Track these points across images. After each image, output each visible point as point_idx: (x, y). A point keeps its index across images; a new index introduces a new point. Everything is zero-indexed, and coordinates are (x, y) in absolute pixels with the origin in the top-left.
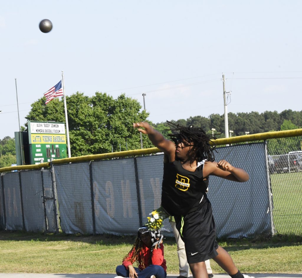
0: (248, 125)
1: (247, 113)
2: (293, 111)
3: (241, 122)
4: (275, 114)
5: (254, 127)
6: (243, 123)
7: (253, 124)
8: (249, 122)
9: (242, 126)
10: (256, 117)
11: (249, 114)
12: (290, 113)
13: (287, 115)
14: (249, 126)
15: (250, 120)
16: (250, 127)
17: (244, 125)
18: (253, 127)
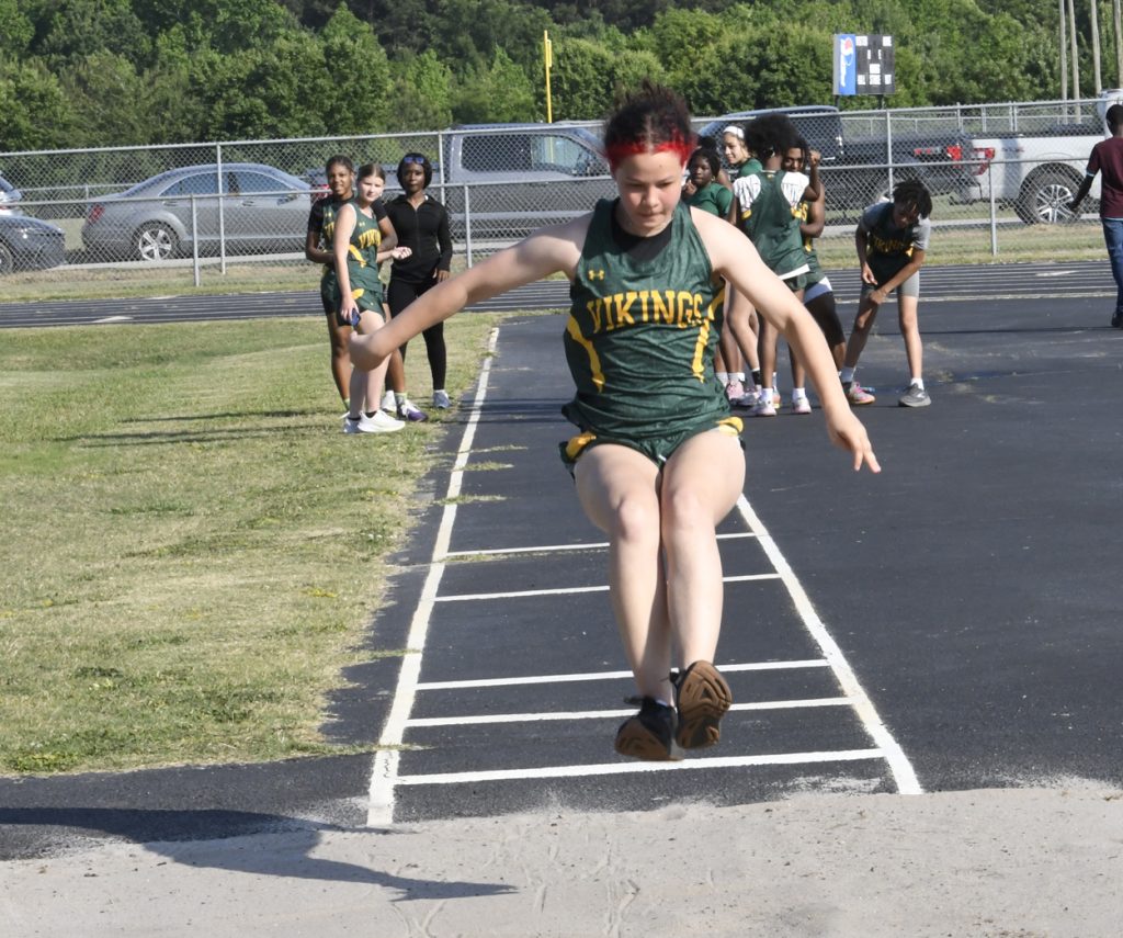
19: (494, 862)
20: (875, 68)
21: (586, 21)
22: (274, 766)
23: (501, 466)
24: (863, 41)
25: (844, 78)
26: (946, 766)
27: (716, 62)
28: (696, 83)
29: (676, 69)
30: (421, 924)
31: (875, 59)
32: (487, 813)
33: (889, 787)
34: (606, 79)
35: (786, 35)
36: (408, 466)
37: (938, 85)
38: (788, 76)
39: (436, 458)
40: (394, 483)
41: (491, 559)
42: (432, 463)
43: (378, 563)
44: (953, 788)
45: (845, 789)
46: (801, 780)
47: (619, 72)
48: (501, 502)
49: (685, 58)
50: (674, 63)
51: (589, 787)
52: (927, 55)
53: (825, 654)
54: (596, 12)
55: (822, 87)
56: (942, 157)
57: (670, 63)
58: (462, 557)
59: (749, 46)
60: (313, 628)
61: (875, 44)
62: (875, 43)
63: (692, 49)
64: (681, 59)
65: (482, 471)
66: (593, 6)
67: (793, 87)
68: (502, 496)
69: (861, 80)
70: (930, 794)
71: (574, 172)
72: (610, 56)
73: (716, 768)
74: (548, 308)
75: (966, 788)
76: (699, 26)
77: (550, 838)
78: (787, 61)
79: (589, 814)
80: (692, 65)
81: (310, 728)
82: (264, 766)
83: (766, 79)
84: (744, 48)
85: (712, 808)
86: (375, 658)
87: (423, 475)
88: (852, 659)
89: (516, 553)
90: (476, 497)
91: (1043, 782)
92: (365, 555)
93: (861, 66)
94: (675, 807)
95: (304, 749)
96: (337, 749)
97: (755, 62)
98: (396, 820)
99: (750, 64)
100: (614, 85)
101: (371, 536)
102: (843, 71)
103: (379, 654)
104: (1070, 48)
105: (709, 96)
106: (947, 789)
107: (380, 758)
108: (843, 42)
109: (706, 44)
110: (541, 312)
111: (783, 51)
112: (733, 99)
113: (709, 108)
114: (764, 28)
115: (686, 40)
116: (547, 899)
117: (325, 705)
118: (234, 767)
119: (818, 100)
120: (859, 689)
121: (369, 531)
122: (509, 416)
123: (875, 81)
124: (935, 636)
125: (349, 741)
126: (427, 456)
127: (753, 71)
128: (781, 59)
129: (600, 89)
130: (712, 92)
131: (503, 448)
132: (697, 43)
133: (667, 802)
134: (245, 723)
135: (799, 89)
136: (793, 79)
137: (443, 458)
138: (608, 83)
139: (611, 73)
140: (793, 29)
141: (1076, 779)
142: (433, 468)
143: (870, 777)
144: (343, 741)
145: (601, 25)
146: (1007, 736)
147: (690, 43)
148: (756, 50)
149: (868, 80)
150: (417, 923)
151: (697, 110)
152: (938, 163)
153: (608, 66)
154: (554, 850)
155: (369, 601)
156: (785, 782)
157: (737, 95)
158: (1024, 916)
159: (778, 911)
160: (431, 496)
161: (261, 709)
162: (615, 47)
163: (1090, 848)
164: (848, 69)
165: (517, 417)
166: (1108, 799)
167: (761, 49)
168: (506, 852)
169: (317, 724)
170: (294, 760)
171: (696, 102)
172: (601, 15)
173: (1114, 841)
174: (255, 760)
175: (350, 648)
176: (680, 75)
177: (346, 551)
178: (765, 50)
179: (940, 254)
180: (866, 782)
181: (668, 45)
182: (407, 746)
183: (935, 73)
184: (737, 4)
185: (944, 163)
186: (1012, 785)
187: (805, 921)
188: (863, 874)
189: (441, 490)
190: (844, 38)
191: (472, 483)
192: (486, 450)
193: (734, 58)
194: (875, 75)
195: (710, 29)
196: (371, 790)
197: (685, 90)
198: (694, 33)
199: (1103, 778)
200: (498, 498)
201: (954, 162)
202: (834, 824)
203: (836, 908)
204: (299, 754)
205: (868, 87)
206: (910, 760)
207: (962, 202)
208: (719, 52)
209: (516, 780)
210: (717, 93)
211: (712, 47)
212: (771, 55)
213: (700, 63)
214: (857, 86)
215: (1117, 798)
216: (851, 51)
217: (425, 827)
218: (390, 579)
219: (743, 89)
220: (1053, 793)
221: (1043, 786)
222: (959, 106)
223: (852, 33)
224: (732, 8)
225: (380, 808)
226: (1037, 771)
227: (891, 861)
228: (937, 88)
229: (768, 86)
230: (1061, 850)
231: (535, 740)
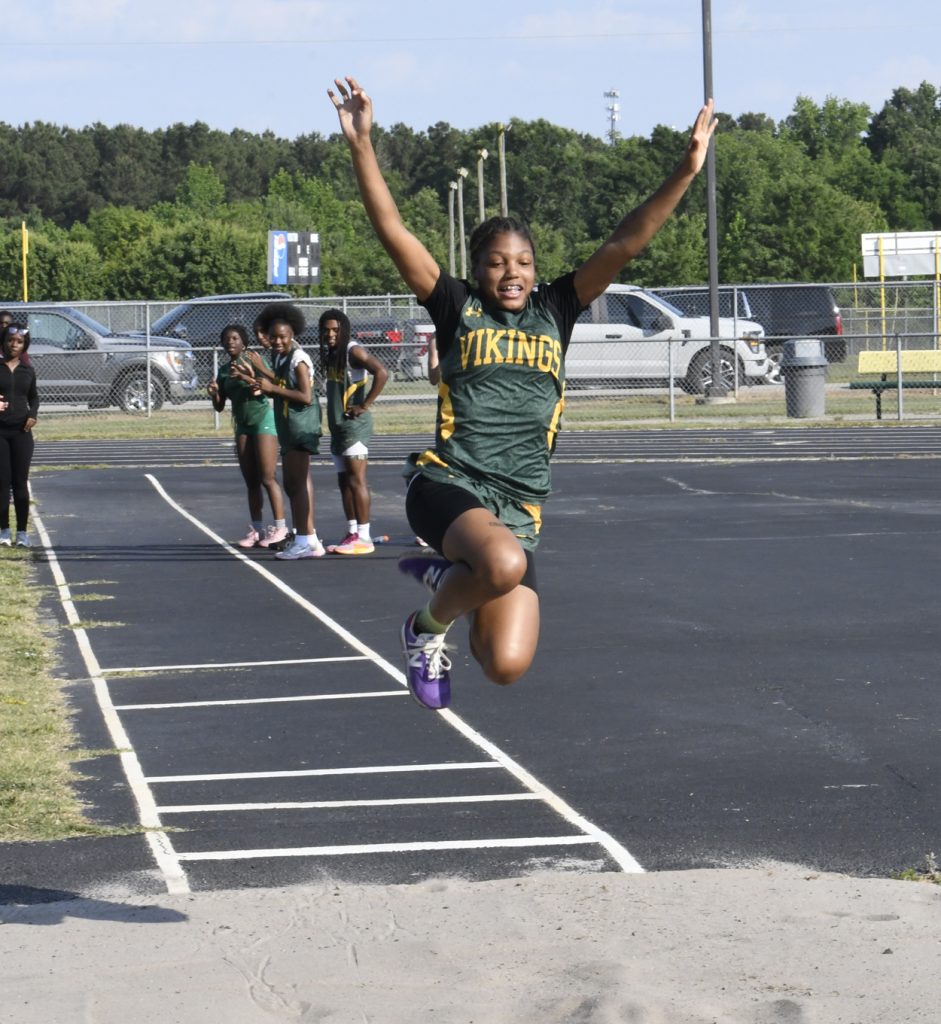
0: (39, 172)
1: (27, 125)
2: (212, 128)
3: (11, 159)
4: (139, 138)
5: (62, 185)
6: (17, 166)
7: (55, 173)
8: (44, 165)
9: (13, 177)
10: (65, 142)
11: (35, 132)
12: (201, 136)
13: (191, 145)
14: (44, 177)
15: (43, 154)
16: (48, 183)
17: (22, 171)
18: (56, 182)
19: (295, 925)
20: (303, 262)
21: (26, 215)
22: (59, 844)
23: (104, 597)
24: (293, 237)
25: (276, 268)
26: (656, 850)
27: (147, 253)
28: (128, 271)
29: (110, 259)
30: (256, 975)
31: (304, 254)
32: (271, 884)
33: (613, 867)
34: (48, 266)
35: (208, 231)
36: (21, 596)
37: (341, 279)
38: (210, 267)
39: (39, 589)
40: (15, 609)
41: (143, 675)
42: (39, 594)
43: (43, 675)
44: (671, 868)
45: (576, 868)
46: (534, 860)
47: (61, 261)
48: (121, 628)
49: (118, 249)
50: (109, 253)
51: (350, 864)
52: (333, 253)
53: (494, 758)
54: (35, 207)
55: (239, 277)
56: (382, 340)
57: (105, 254)
58: (118, 673)
59: (177, 240)
60: (25, 731)
61: (304, 241)
62: (304, 239)
63: (124, 242)
64: (115, 249)
65: (88, 602)
66: (32, 202)
67: (214, 277)
68: (122, 622)
69: (292, 272)
70: (651, 873)
71: (65, 346)
72: (51, 246)
73: (454, 850)
74: (68, 464)
75: (681, 869)
76: (133, 222)
77: (337, 905)
78: (209, 255)
79: (361, 886)
80: (124, 256)
81: (74, 813)
82: (53, 844)
83: (190, 271)
84: (172, 242)
85: (465, 883)
86: (94, 756)
87: (37, 603)
88: (522, 761)
89: (165, 670)
90: (99, 623)
91: (746, 864)
92: (29, 670)
93: (291, 259)
94: (433, 882)
95: (82, 830)
96: (110, 830)
97: (181, 255)
98: (194, 889)
99: (176, 257)
100: (56, 272)
101: (27, 654)
102: (276, 263)
103: (98, 753)
104: (458, 248)
105: (138, 284)
106: (664, 869)
107: (150, 837)
108: (276, 237)
109: (138, 238)
110: (62, 468)
111: (206, 245)
112: (161, 286)
113: (139, 293)
114: (189, 224)
115: (120, 234)
116: (358, 956)
117: (74, 794)
118: (25, 844)
119: (236, 289)
120: (542, 786)
121: (23, 650)
122: (83, 557)
123: (304, 272)
124: (584, 744)
125: (115, 822)
126: (31, 588)
127: (180, 263)
128: (204, 253)
129: (43, 276)
130: (142, 279)
131: (96, 582)
132: (130, 236)
133: (425, 878)
134: (14, 807)
135: (220, 279)
136: (215, 271)
137: (46, 589)
138: (50, 270)
139: (53, 262)
140: (215, 225)
141: (773, 862)
142: (43, 598)
143: (593, 858)
144: (108, 824)
145: (39, 219)
146: (695, 826)
147: (124, 237)
148: (182, 245)
149: (297, 272)
150: (252, 975)
151: (129, 296)
152: (378, 345)
153: (49, 256)
154: (344, 917)
155: (56, 708)
156: (521, 861)
157: (165, 283)
158: (782, 973)
159: (564, 968)
160: (55, 622)
161: (23, 796)
162: (52, 237)
163: (810, 918)
164: (280, 261)
165: (91, 557)
166: (808, 879)
167: (186, 243)
168: (303, 917)
169: (77, 809)
170: (76, 839)
171: (127, 288)
172: (40, 210)
173: (827, 913)
174: (40, 838)
175: (66, 747)
176: (114, 264)
177: (12, 666)
178: (189, 244)
179: (395, 424)
180: (592, 862)
181: (104, 237)
182: (168, 828)
183: (339, 269)
184: (160, 203)
185: (383, 345)
186: (720, 866)
187: (594, 976)
188: (627, 938)
189: (62, 617)
190: (277, 234)
191: (85, 611)
192: (82, 584)
193: (161, 251)
194: (304, 268)
195: (141, 225)
196: (159, 864)
197: (118, 278)
198: (128, 228)
199: (796, 861)
200: (119, 624)
201: (392, 345)
202: (583, 896)
203: (619, 965)
204: (78, 834)
205: (297, 278)
206: (622, 845)
207: (407, 381)
208: (150, 244)
209: (284, 858)
210: (146, 281)
211: (144, 239)
212: (195, 249)
213: (133, 254)
214: (288, 277)
215: (815, 878)
216: (283, 246)
217: (222, 896)
218: (64, 690)
219: (170, 277)
220: (761, 873)
221: (747, 868)
222: (389, 296)
223: (284, 230)
224: (155, 206)
225: (175, 879)
226: (736, 855)
227: (646, 927)
228: (341, 281)
229: (193, 276)
230: (786, 921)
231: (280, 825)
